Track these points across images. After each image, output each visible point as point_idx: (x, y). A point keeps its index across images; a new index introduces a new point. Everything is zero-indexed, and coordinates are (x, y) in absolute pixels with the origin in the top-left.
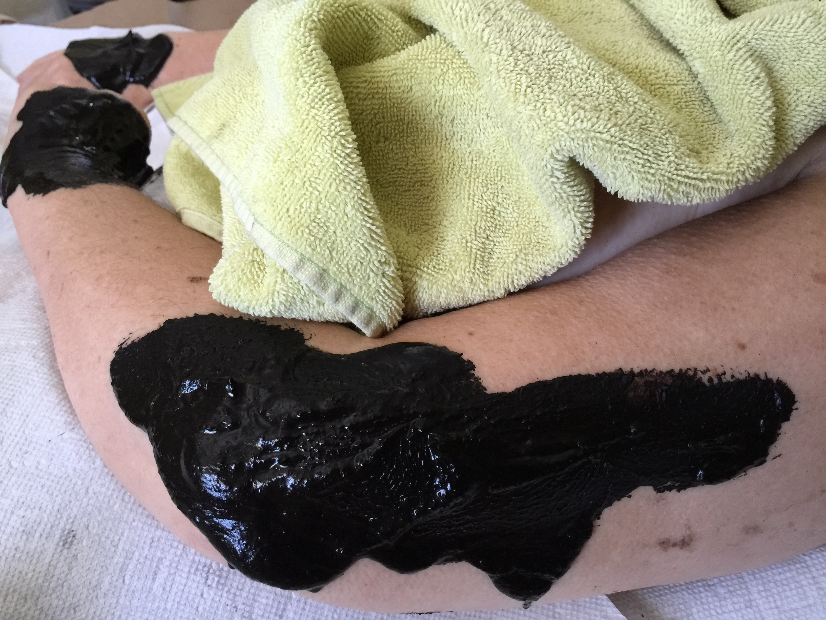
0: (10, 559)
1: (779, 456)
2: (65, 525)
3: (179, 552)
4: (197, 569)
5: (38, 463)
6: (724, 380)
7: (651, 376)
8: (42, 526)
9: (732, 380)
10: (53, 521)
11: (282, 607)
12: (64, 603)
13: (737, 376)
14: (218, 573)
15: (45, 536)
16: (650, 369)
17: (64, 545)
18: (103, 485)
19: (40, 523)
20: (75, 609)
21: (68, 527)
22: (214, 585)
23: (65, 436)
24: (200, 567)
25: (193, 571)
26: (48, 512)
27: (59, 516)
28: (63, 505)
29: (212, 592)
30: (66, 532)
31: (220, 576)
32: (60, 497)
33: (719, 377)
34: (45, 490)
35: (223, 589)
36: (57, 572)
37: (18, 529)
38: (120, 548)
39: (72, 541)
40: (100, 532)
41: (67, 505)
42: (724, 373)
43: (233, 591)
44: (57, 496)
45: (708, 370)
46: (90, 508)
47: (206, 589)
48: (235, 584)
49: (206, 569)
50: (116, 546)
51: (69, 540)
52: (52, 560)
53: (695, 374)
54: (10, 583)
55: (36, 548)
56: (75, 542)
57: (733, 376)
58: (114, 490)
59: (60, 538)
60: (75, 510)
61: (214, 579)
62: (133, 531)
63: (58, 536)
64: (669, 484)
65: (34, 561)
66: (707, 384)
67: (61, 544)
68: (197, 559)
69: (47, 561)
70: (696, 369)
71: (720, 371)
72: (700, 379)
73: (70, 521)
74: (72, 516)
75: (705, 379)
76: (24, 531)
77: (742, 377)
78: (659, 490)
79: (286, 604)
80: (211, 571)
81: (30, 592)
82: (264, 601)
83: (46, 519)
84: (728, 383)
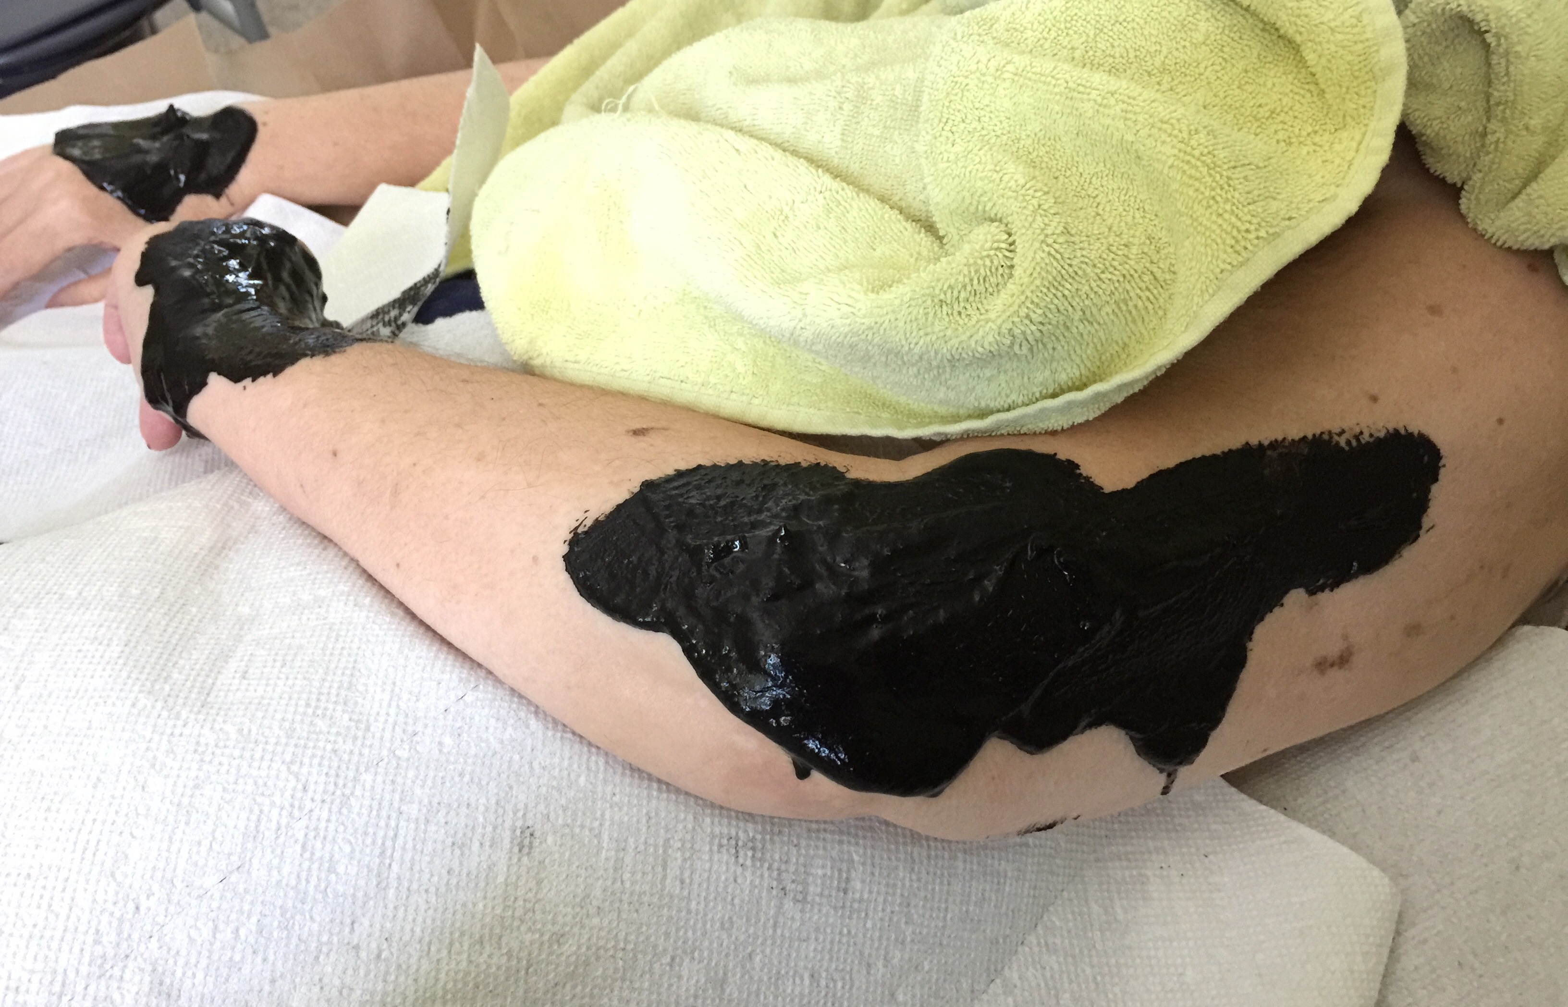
0: (443, 890)
1: (1432, 527)
2: (514, 822)
3: (690, 826)
4: (721, 846)
5: (440, 744)
6: (1363, 442)
7: (1284, 447)
8: (480, 830)
9: (1372, 440)
10: (493, 819)
11: (844, 875)
12: (542, 935)
13: (1377, 434)
14: (750, 844)
15: (488, 844)
16: (1280, 438)
17: (520, 851)
18: (553, 754)
19: (474, 828)
20: (558, 941)
21: (519, 824)
22: (749, 863)
23: (469, 698)
24: (725, 841)
25: (715, 848)
26: (482, 809)
27: (501, 811)
28: (502, 794)
29: (748, 874)
30: (518, 832)
31: (753, 849)
32: (492, 784)
33: (1357, 437)
34: (467, 778)
35: (762, 866)
36: (520, 892)
37: (443, 842)
38: (605, 837)
39: (531, 843)
40: (569, 821)
41: (507, 793)
42: (1361, 433)
43: (776, 865)
44: (488, 784)
45: (1343, 432)
46: (544, 790)
47: (739, 870)
48: (777, 857)
49: (733, 842)
50: (598, 836)
51: (526, 842)
52: (508, 876)
53: (1331, 438)
54: (453, 924)
55: (479, 864)
56: (536, 843)
57: (1371, 435)
58: (570, 758)
59: (512, 842)
60: (522, 797)
61: (746, 855)
62: (616, 809)
63: (507, 841)
64: (1321, 582)
65: (482, 884)
66: (1347, 448)
67: (516, 850)
68: (717, 830)
69: (501, 879)
70: (1330, 432)
71: (1357, 430)
72: (1337, 443)
73: (520, 814)
74: (521, 806)
75: (1343, 443)
76: (453, 844)
77: (1382, 434)
78: (1312, 592)
79: (849, 871)
80: (740, 843)
81: (487, 931)
82: (820, 872)
83: (481, 820)
84: (1368, 443)
